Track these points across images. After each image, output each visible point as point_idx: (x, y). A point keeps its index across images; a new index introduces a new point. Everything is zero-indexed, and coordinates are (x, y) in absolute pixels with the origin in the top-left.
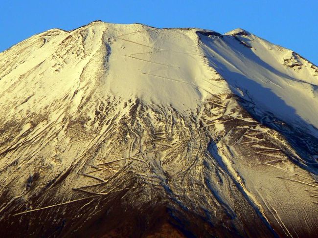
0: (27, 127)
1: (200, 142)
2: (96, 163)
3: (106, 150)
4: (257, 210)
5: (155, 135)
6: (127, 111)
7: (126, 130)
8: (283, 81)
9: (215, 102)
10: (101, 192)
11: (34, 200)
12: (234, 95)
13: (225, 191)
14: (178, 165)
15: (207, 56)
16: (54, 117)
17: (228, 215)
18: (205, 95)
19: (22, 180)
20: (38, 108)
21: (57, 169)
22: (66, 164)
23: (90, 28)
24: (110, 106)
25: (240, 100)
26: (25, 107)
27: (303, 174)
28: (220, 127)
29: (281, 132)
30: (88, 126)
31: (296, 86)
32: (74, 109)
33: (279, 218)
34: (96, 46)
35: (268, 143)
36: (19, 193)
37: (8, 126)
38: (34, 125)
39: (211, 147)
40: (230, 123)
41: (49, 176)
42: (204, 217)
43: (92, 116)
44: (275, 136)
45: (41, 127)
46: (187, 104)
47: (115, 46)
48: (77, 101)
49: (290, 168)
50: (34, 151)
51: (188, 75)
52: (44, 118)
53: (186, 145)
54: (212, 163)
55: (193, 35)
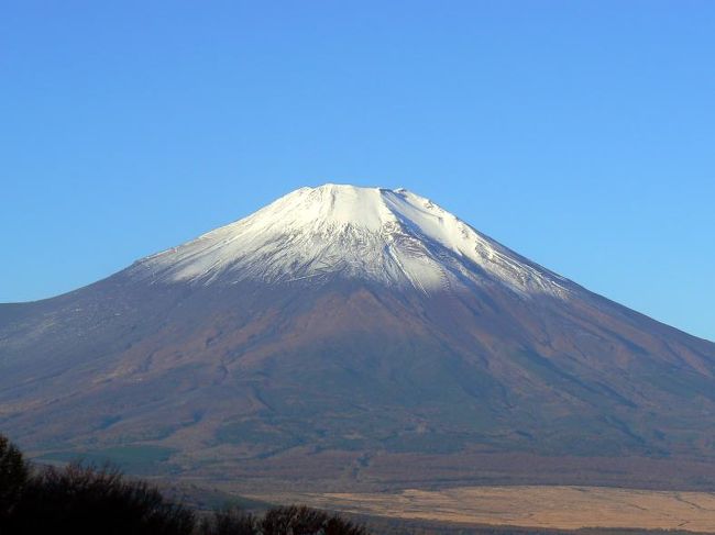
0: (291, 237)
1: (381, 246)
2: (327, 256)
3: (332, 250)
4: (409, 281)
5: (358, 242)
6: (343, 230)
7: (342, 239)
8: (424, 215)
9: (389, 225)
10: (330, 271)
11: (295, 274)
12: (399, 222)
13: (393, 271)
14: (369, 258)
15: (385, 201)
16: (305, 232)
17: (395, 283)
18: (384, 222)
19: (289, 264)
20: (297, 227)
21: (307, 259)
22: (312, 256)
23: (325, 186)
24: (334, 227)
25: (402, 225)
26: (291, 227)
27: (433, 262)
28: (391, 238)
29: (423, 242)
30: (323, 237)
31: (428, 217)
32: (316, 227)
33: (421, 286)
34: (327, 195)
35: (416, 246)
36: (287, 271)
37: (282, 237)
38: (295, 236)
39: (387, 248)
40: (396, 236)
41: (302, 263)
42: (382, 284)
43: (325, 231)
44: (419, 243)
45: (299, 237)
46: (375, 226)
47: (337, 196)
48: (318, 223)
49: (426, 259)
50: (295, 249)
51: (375, 212)
52: (300, 232)
53: (373, 247)
54: (387, 256)
55: (377, 191)
